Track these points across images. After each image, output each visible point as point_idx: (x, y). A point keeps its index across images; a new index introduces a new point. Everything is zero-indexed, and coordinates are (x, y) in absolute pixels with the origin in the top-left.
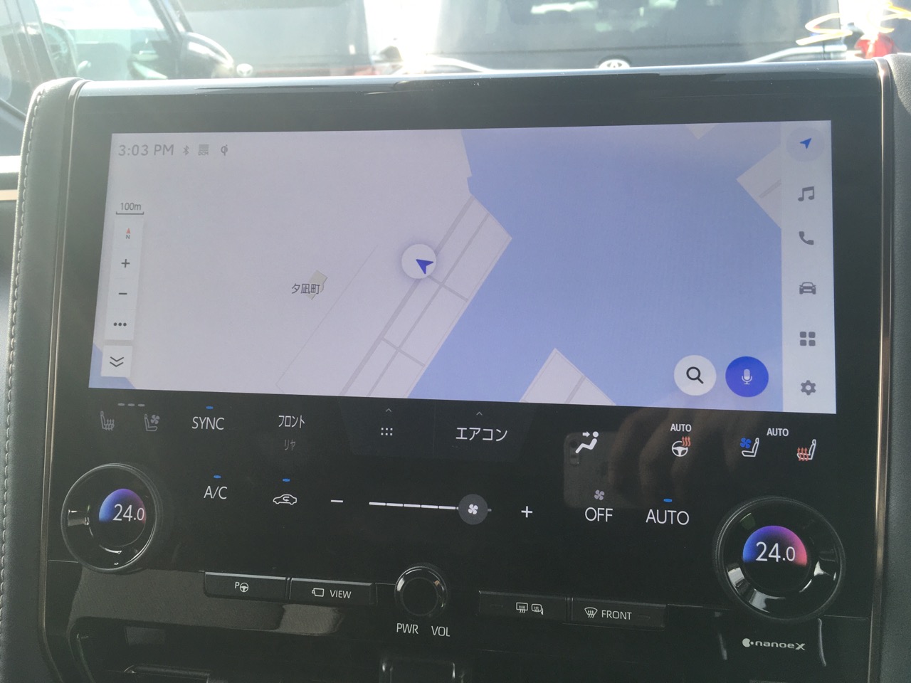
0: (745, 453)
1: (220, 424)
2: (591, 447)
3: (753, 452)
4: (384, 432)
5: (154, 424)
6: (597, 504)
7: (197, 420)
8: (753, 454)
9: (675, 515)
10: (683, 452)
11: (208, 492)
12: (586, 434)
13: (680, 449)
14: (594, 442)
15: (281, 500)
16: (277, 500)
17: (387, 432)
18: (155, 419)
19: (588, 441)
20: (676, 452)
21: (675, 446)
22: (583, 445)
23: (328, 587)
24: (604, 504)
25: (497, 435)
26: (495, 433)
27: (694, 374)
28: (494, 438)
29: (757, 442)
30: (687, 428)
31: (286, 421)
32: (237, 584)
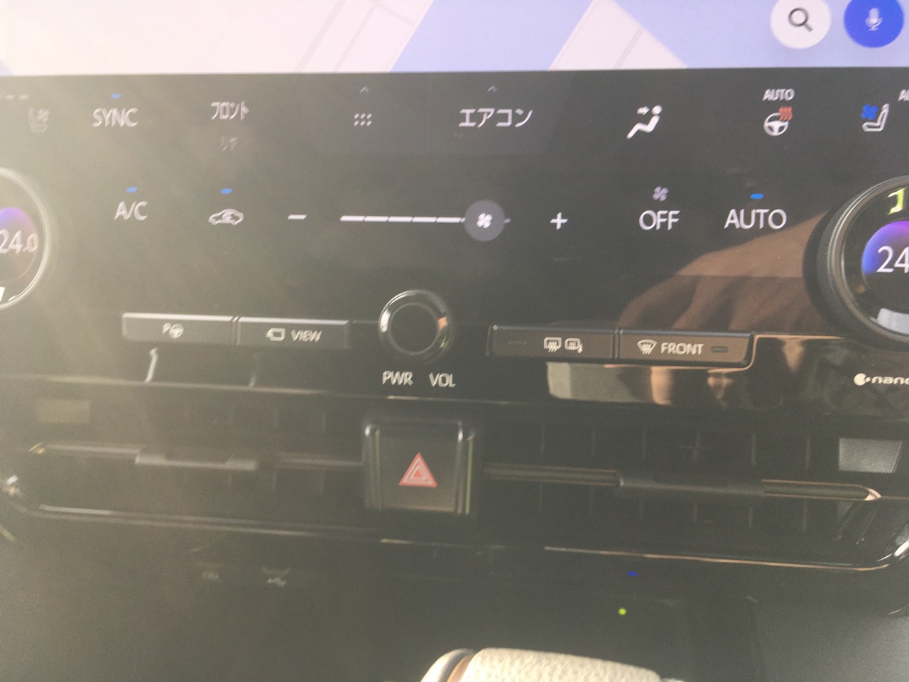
0: (869, 127)
1: (132, 118)
2: (649, 128)
3: (878, 124)
4: (360, 120)
5: (41, 122)
6: (657, 206)
7: (100, 114)
8: (879, 127)
9: (766, 215)
10: (781, 129)
11: (121, 211)
12: (643, 111)
13: (776, 125)
14: (654, 121)
15: (220, 217)
16: (217, 218)
17: (363, 120)
18: (44, 115)
19: (646, 119)
20: (771, 128)
21: (770, 120)
22: (639, 127)
23: (289, 328)
24: (666, 205)
25: (517, 118)
26: (514, 115)
27: (799, 17)
28: (514, 122)
29: (885, 109)
30: (788, 94)
31: (222, 109)
32: (166, 327)
